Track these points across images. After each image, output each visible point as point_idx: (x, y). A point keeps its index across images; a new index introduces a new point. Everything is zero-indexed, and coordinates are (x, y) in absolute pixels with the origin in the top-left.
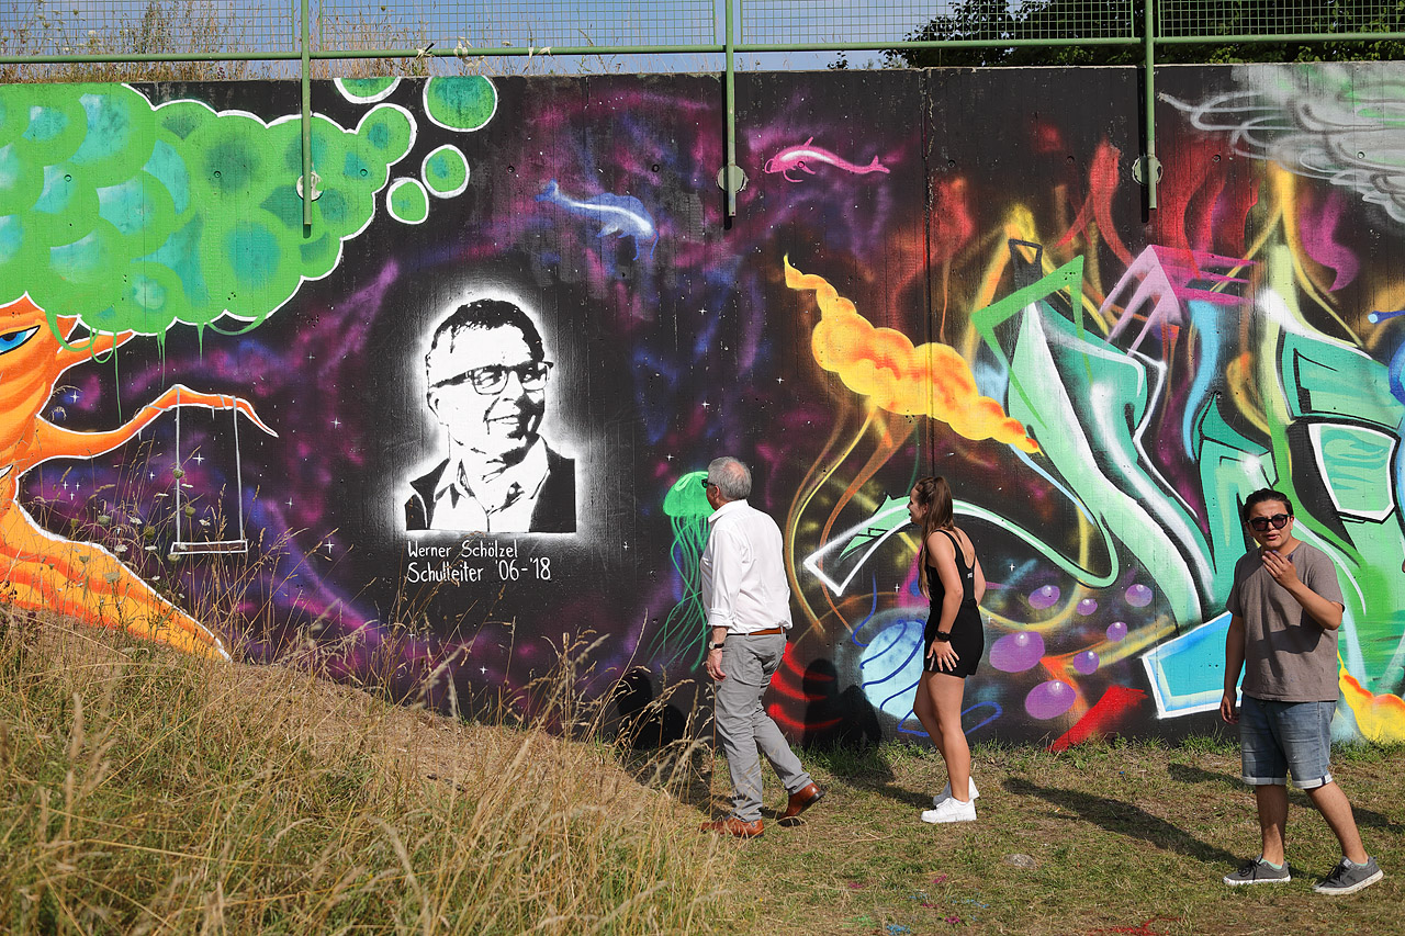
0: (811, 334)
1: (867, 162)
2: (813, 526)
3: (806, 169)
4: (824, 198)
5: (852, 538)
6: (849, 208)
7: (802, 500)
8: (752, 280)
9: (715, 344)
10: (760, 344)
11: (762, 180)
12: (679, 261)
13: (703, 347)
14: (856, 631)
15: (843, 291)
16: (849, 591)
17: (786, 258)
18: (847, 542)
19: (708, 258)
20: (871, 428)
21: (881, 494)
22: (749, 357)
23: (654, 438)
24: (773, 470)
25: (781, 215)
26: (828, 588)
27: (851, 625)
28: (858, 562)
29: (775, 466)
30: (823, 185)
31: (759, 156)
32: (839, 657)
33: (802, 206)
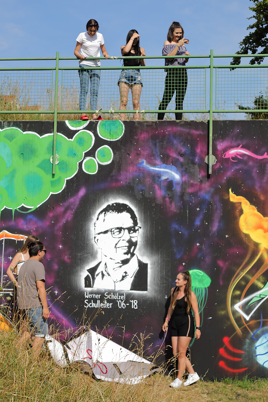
0: (239, 219)
1: (262, 155)
2: (238, 293)
3: (239, 157)
4: (246, 168)
5: (253, 298)
6: (255, 172)
7: (234, 282)
8: (217, 198)
9: (202, 222)
10: (220, 222)
11: (222, 161)
12: (190, 190)
13: (198, 223)
14: (254, 334)
15: (252, 203)
16: (252, 318)
17: (230, 190)
18: (251, 299)
19: (200, 189)
20: (262, 256)
21: (265, 281)
22: (215, 227)
23: (178, 256)
24: (223, 271)
25: (229, 174)
26: (243, 317)
27: (252, 330)
28: (255, 307)
29: (224, 269)
30: (245, 163)
31: (221, 151)
32: (247, 344)
33: (237, 171)
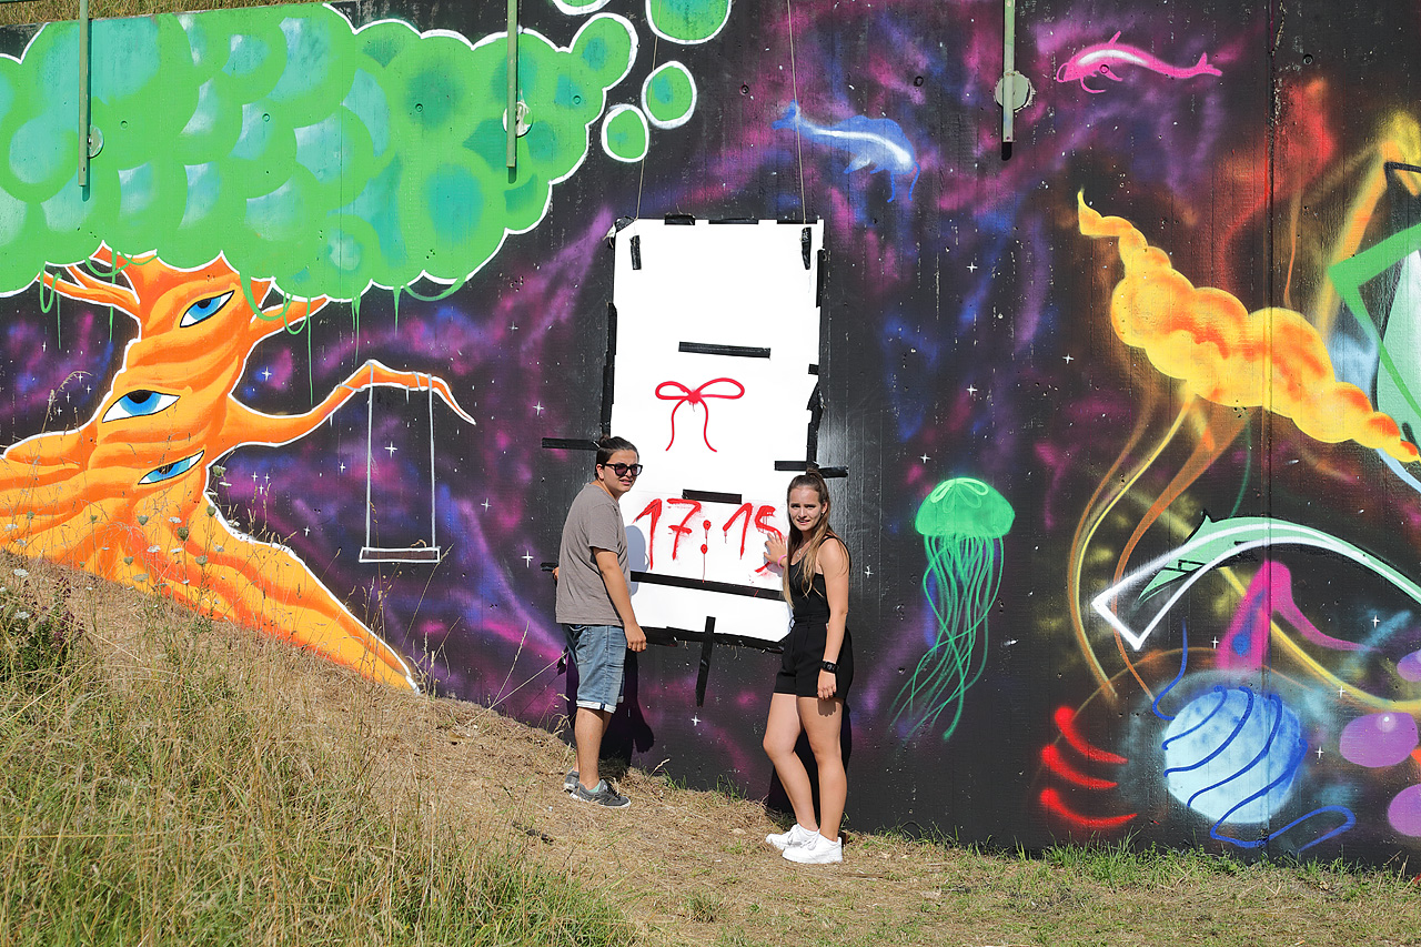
0: (1111, 297)
1: (1191, 63)
2: (1105, 554)
3: (1111, 75)
4: (1133, 112)
5: (1156, 573)
6: (1165, 129)
7: (1093, 519)
8: (1034, 227)
9: (986, 310)
10: (1045, 309)
11: (1053, 92)
12: (947, 202)
13: (971, 315)
14: (1158, 698)
15: (1154, 237)
16: (1151, 643)
17: (1080, 196)
18: (1151, 578)
19: (980, 198)
20: (1186, 424)
21: (1197, 514)
22: (1029, 327)
23: (907, 433)
24: (1056, 479)
25: (1076, 138)
26: (1122, 639)
27: (1152, 688)
28: (1163, 604)
29: (1058, 474)
30: (1132, 95)
31: (1049, 60)
32: (1134, 732)
33: (1103, 125)
